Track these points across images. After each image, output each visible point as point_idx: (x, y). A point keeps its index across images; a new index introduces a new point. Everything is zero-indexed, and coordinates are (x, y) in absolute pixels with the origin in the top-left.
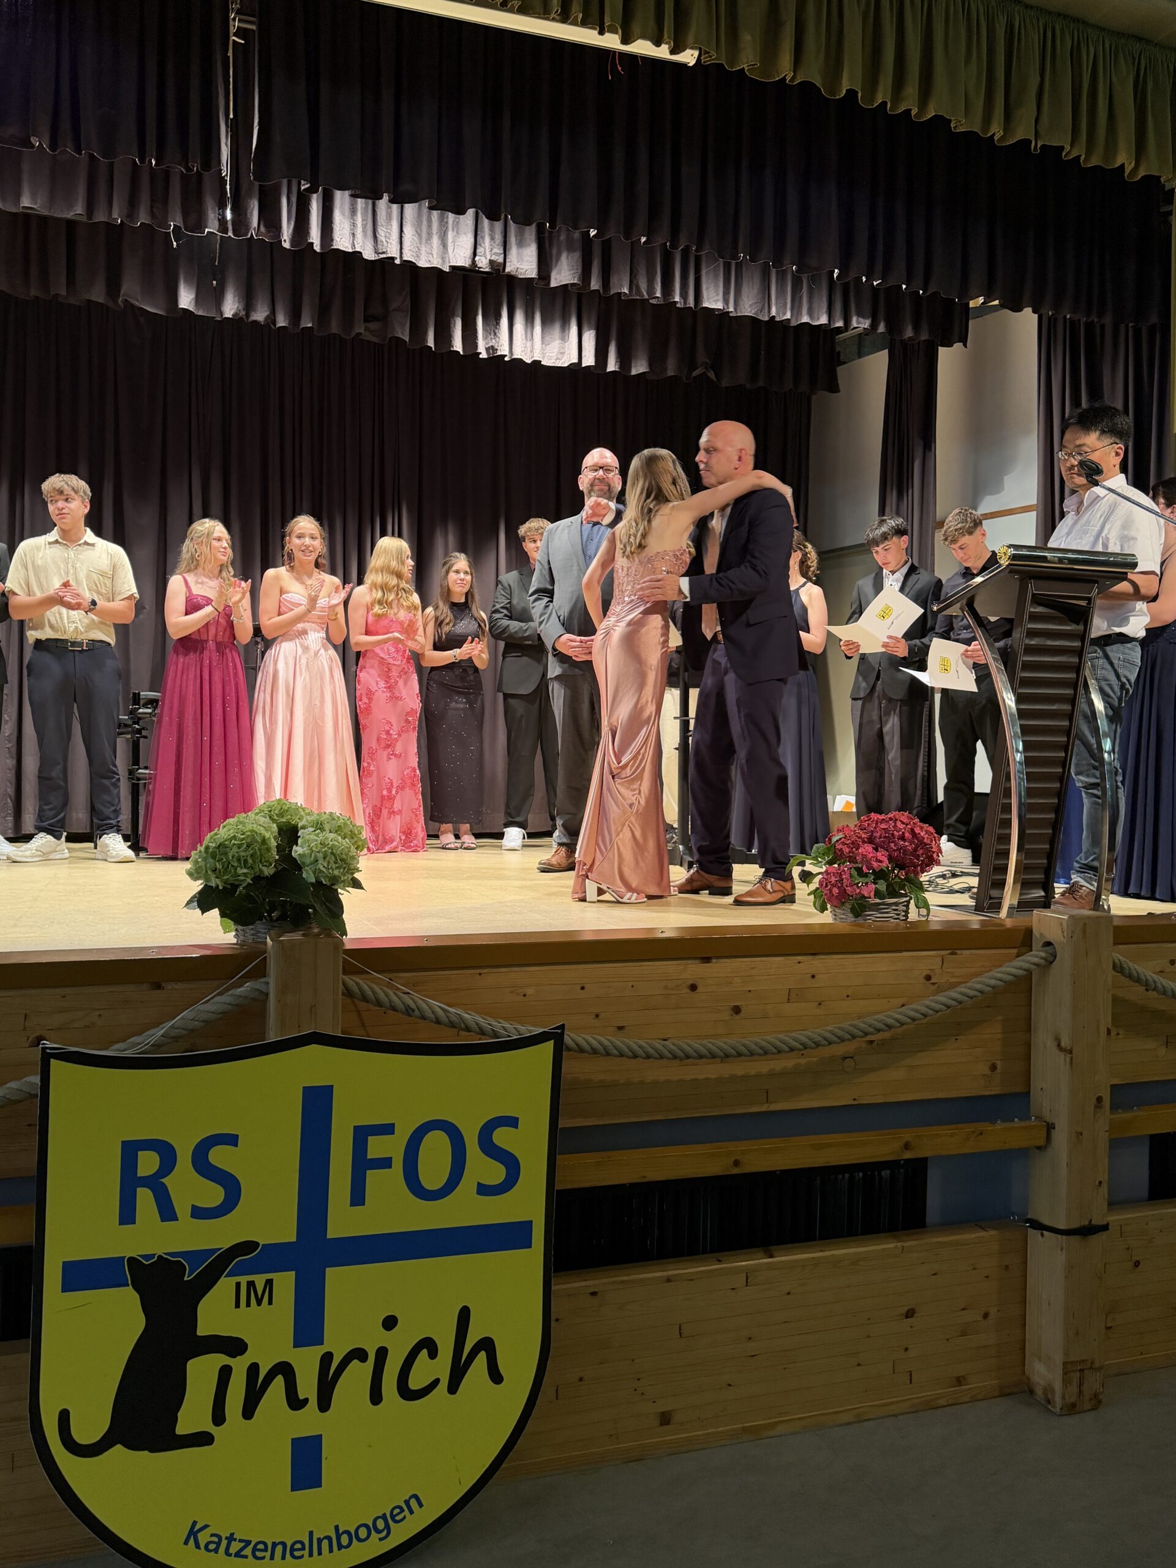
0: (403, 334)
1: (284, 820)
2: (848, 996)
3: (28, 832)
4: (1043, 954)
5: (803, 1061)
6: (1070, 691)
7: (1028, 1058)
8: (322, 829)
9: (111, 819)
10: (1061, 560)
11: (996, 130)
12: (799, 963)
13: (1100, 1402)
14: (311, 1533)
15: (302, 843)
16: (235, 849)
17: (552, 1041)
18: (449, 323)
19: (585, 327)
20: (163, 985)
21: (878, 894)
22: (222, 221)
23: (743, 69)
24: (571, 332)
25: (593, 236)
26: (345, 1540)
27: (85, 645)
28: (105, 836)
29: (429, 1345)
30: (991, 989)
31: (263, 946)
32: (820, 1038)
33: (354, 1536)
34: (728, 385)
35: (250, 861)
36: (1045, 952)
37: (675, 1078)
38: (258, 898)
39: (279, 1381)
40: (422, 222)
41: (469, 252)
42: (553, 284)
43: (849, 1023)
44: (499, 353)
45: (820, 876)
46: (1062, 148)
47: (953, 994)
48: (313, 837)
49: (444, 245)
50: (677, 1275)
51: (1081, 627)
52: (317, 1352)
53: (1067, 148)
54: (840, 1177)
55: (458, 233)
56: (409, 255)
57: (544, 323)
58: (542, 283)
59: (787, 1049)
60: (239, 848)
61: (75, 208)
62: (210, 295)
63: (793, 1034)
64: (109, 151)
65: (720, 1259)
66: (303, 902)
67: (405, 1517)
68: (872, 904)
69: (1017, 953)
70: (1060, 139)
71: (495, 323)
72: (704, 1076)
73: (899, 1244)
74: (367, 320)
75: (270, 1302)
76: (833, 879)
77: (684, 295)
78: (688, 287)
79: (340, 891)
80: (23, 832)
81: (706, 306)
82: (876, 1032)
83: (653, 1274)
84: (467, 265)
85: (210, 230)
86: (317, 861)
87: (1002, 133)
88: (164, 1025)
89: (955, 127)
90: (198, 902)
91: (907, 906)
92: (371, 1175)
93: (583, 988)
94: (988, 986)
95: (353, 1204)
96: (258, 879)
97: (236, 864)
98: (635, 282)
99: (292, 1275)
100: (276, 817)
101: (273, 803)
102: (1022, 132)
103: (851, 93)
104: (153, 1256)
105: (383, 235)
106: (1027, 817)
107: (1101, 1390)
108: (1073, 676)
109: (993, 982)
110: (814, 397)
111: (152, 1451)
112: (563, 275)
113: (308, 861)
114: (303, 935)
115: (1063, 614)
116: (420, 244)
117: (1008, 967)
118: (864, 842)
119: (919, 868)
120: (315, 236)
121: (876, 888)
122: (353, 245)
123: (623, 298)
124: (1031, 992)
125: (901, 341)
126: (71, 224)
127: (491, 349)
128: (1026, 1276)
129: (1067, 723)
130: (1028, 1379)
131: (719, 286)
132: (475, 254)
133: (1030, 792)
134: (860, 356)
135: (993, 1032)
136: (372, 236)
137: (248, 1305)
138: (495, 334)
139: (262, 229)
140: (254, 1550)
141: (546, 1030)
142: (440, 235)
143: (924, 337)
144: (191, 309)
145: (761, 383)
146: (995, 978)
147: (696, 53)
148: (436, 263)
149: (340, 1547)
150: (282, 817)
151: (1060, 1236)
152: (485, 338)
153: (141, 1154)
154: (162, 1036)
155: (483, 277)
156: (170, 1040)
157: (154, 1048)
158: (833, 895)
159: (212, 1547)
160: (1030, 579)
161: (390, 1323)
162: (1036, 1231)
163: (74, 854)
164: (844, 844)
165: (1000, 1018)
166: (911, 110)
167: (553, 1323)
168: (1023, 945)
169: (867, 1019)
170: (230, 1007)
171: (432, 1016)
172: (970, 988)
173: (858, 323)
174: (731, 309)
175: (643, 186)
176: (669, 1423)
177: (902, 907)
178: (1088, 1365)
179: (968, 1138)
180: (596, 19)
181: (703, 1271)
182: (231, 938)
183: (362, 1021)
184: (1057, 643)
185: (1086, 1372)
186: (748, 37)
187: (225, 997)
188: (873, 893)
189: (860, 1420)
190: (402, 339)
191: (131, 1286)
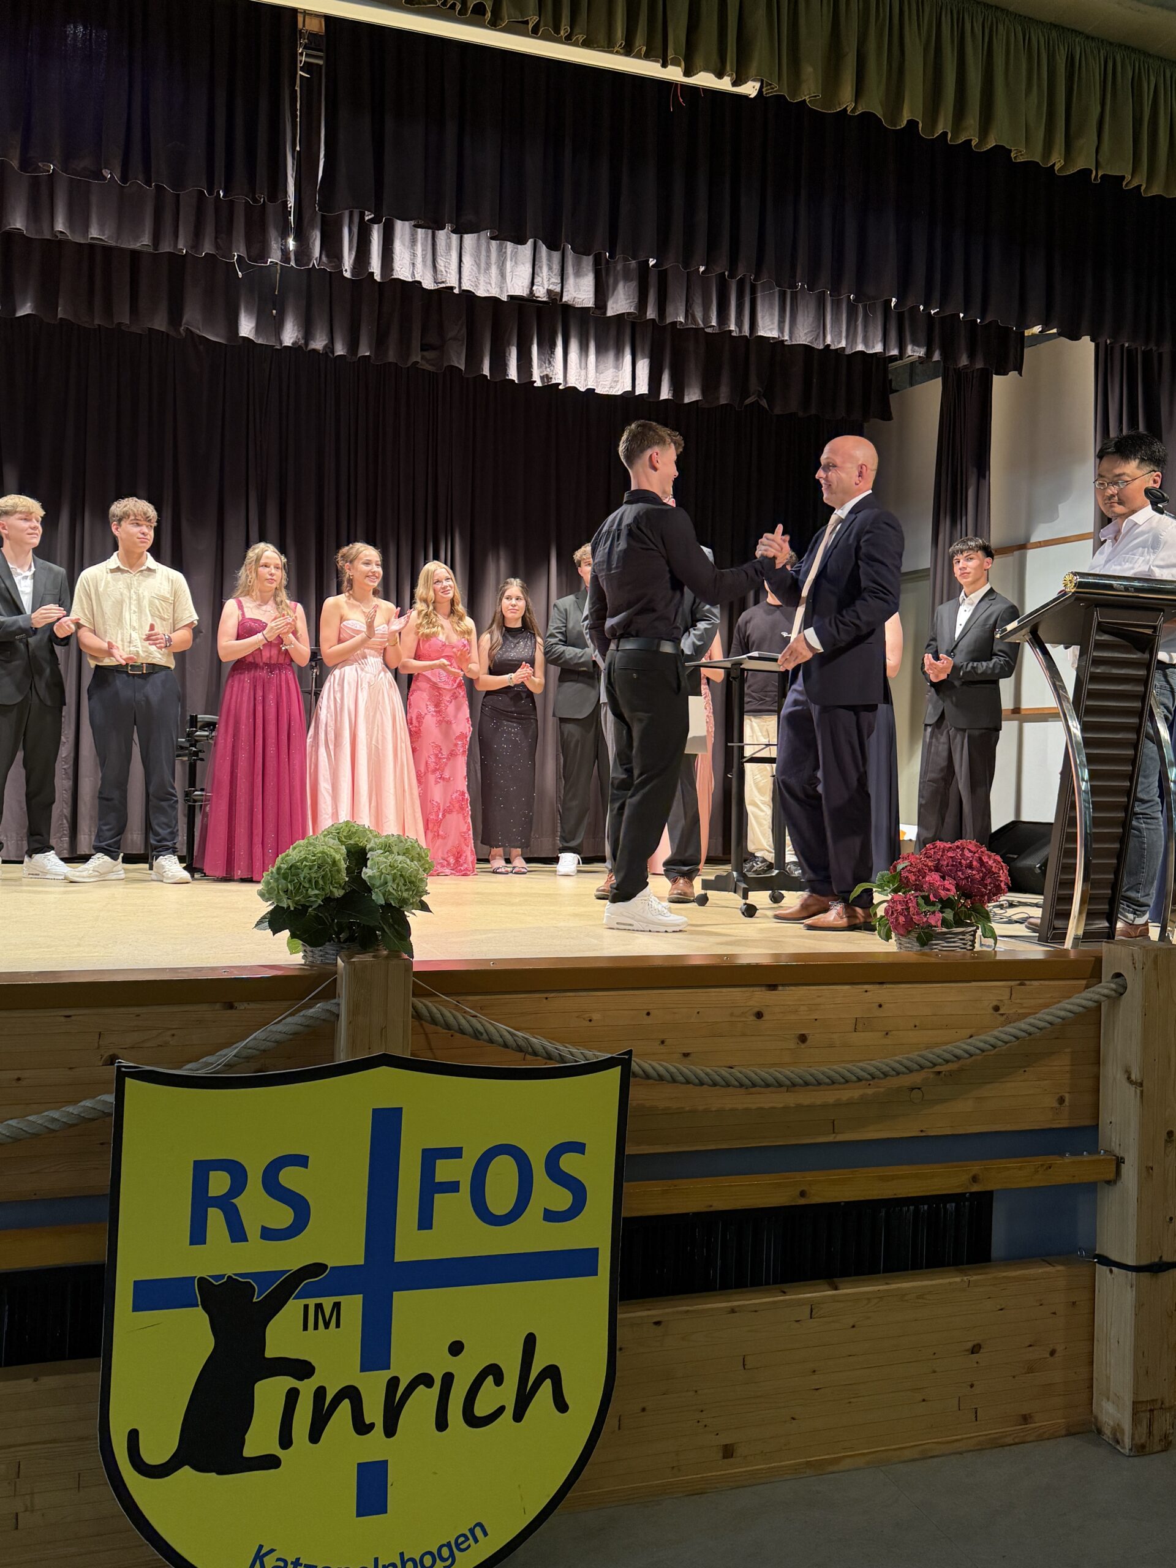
0: (459, 363)
1: (352, 842)
2: (915, 1026)
3: (83, 853)
4: (1113, 986)
5: (870, 1091)
6: (1135, 720)
7: (1096, 1091)
8: (391, 852)
9: (167, 840)
10: (1126, 589)
11: (1057, 160)
12: (866, 991)
13: (1171, 1442)
14: (376, 1560)
15: (371, 865)
16: (306, 870)
17: (620, 1067)
18: (504, 353)
19: (639, 356)
20: (236, 1004)
21: (945, 923)
22: (285, 252)
23: (805, 100)
24: (625, 360)
25: (653, 266)
27: (145, 669)
28: (161, 857)
29: (494, 1372)
30: (1060, 1020)
31: (333, 967)
32: (886, 1069)
33: (419, 1564)
34: (780, 413)
35: (321, 882)
36: (1116, 983)
37: (740, 1107)
38: (327, 919)
39: (346, 1405)
40: (480, 252)
41: (527, 282)
42: (610, 313)
43: (917, 1053)
44: (554, 382)
45: (885, 905)
46: (1123, 178)
47: (1022, 1025)
48: (382, 859)
49: (502, 275)
50: (739, 1306)
51: (1147, 656)
52: (384, 1376)
53: (1128, 177)
54: (905, 1209)
55: (516, 263)
56: (467, 285)
57: (598, 352)
58: (598, 312)
59: (854, 1078)
60: (310, 869)
61: (142, 239)
62: (271, 324)
63: (861, 1064)
64: (178, 183)
65: (785, 1290)
66: (372, 923)
67: (469, 1546)
68: (938, 933)
69: (1087, 984)
70: (1121, 168)
71: (550, 352)
72: (770, 1105)
73: (965, 1278)
74: (423, 349)
75: (338, 1325)
76: (899, 908)
77: (739, 323)
78: (743, 316)
79: (406, 913)
80: (78, 853)
81: (762, 334)
82: (944, 1063)
83: (717, 1304)
84: (524, 295)
85: (272, 260)
86: (386, 883)
87: (1062, 162)
88: (234, 1046)
89: (1015, 158)
90: (269, 922)
91: (974, 936)
92: (439, 1199)
93: (648, 1014)
94: (1058, 1017)
95: (420, 1227)
96: (328, 900)
97: (307, 885)
98: (691, 311)
99: (359, 1298)
100: (344, 839)
101: (341, 825)
102: (1083, 161)
103: (912, 123)
104: (223, 1276)
105: (443, 265)
106: (1093, 846)
107: (1171, 1431)
108: (1138, 704)
109: (1063, 1013)
111: (220, 1473)
112: (620, 304)
113: (378, 883)
114: (374, 957)
115: (1130, 642)
116: (479, 274)
117: (1077, 998)
118: (930, 870)
119: (986, 897)
120: (375, 266)
121: (943, 917)
122: (413, 275)
123: (678, 327)
124: (1100, 1024)
125: (955, 369)
126: (135, 254)
127: (545, 378)
128: (1094, 1313)
129: (1131, 752)
130: (1096, 1418)
131: (774, 315)
132: (532, 284)
133: (1096, 822)
134: (912, 385)
135: (1061, 1064)
136: (432, 265)
137: (316, 1327)
138: (550, 363)
139: (324, 259)
141: (613, 1055)
142: (498, 265)
143: (979, 365)
144: (251, 338)
145: (813, 411)
146: (1066, 1010)
147: (758, 85)
148: (494, 292)
150: (350, 839)
151: (1129, 1273)
152: (540, 367)
153: (212, 1173)
154: (235, 1056)
155: (538, 307)
156: (241, 1060)
157: (227, 1068)
158: (899, 923)
160: (1096, 607)
161: (456, 1348)
162: (1105, 1268)
163: (131, 875)
164: (910, 872)
165: (1067, 1050)
166: (971, 140)
167: (618, 1352)
168: (1090, 977)
169: (937, 1050)
170: (302, 1027)
171: (500, 1040)
172: (1039, 1020)
173: (913, 351)
174: (786, 338)
175: (702, 216)
176: (732, 1456)
177: (968, 937)
178: (1158, 1405)
179: (1036, 1172)
180: (660, 52)
181: (769, 1302)
182: (298, 959)
183: (429, 1044)
184: (1123, 671)
185: (1155, 1412)
186: (810, 69)
187: (296, 1019)
188: (940, 922)
189: (925, 1457)
190: (457, 367)
191: (200, 1306)
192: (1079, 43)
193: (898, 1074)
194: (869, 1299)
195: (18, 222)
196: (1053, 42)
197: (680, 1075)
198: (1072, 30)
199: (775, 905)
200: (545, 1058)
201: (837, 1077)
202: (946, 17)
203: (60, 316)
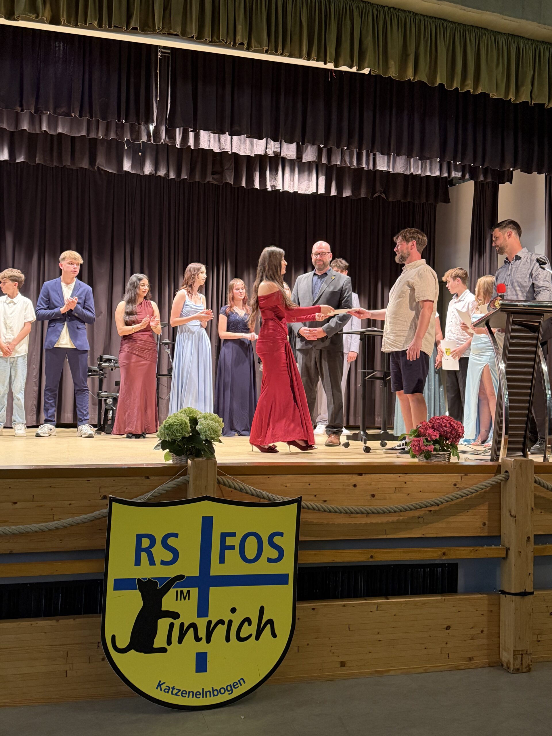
0: (230, 181)
1: (191, 415)
2: (420, 491)
4: (504, 476)
5: (401, 518)
6: (532, 363)
7: (500, 521)
8: (207, 420)
11: (511, 97)
12: (399, 477)
13: (530, 669)
14: (203, 689)
15: (200, 424)
16: (175, 426)
17: (297, 503)
18: (253, 174)
19: (320, 174)
20: (150, 477)
21: (435, 450)
22: (148, 136)
23: (391, 76)
24: (313, 177)
25: (322, 147)
26: (216, 693)
29: (248, 620)
31: (185, 464)
32: (407, 507)
33: (219, 692)
34: (392, 200)
35: (181, 431)
36: (505, 475)
37: (347, 523)
38: (182, 446)
39: (191, 630)
41: (264, 148)
42: (304, 161)
43: (420, 502)
44: (277, 188)
46: (545, 104)
47: (464, 491)
48: (204, 422)
49: (252, 144)
50: (348, 604)
51: (536, 334)
52: (206, 620)
53: (547, 104)
54: (419, 570)
56: (235, 150)
57: (299, 173)
58: (298, 160)
59: (393, 511)
60: (177, 426)
61: (82, 132)
62: (139, 163)
63: (397, 506)
64: (105, 117)
65: (366, 599)
66: (200, 447)
67: (238, 687)
68: (433, 454)
69: (494, 475)
70: (542, 99)
71: (275, 174)
72: (359, 522)
73: (443, 598)
74: (213, 174)
75: (189, 599)
76: (416, 443)
77: (368, 163)
78: (370, 160)
79: (213, 444)
81: (379, 169)
82: (431, 506)
83: (338, 603)
84: (263, 154)
86: (206, 431)
87: (514, 98)
88: (150, 493)
89: (492, 97)
90: (161, 446)
91: (450, 456)
92: (227, 551)
93: (309, 485)
94: (480, 488)
95: (220, 563)
96: (184, 438)
97: (176, 432)
98: (343, 159)
99: (197, 589)
100: (188, 414)
101: (187, 409)
102: (524, 97)
103: (441, 85)
104: (146, 578)
105: (223, 140)
106: (510, 419)
107: (531, 664)
108: (533, 356)
109: (482, 487)
110: (438, 206)
111: (145, 653)
112: (308, 157)
113: (202, 431)
114: (202, 459)
115: (527, 329)
116: (241, 143)
117: (489, 481)
118: (430, 428)
120: (191, 143)
121: (435, 447)
122: (209, 146)
123: (337, 167)
124: (501, 492)
125: (478, 180)
127: (273, 186)
128: (500, 616)
129: (531, 377)
130: (501, 660)
131: (384, 159)
132: (266, 148)
133: (511, 408)
135: (483, 509)
136: (218, 142)
137: (181, 600)
138: (275, 179)
139: (167, 139)
140: (182, 693)
141: (295, 498)
143: (490, 180)
144: (129, 171)
145: (409, 199)
146: (483, 485)
147: (369, 69)
148: (248, 153)
149: (214, 695)
151: (513, 596)
152: (270, 181)
153: (143, 539)
156: (153, 497)
157: (149, 500)
158: (416, 450)
159: (166, 691)
160: (511, 313)
161: (233, 610)
162: (503, 595)
164: (422, 428)
165: (487, 503)
166: (470, 90)
167: (297, 620)
168: (496, 473)
169: (427, 500)
170: (175, 486)
171: (250, 492)
172: (472, 489)
173: (455, 174)
174: (391, 170)
175: (345, 124)
176: (344, 666)
177: (447, 456)
178: (525, 652)
179: (471, 552)
180: (323, 58)
181: (359, 603)
182: (170, 462)
183: (222, 494)
184: (526, 341)
185: (524, 655)
186: (393, 63)
187: (173, 482)
188: (433, 449)
189: (426, 672)
190: (228, 183)
191: (138, 590)
192: (523, 42)
193: (411, 510)
194: (401, 604)
195: (25, 126)
196: (510, 42)
197: (321, 508)
198: (519, 36)
199: (383, 448)
200: (267, 500)
201: (386, 510)
202: (457, 33)
203: (37, 162)
